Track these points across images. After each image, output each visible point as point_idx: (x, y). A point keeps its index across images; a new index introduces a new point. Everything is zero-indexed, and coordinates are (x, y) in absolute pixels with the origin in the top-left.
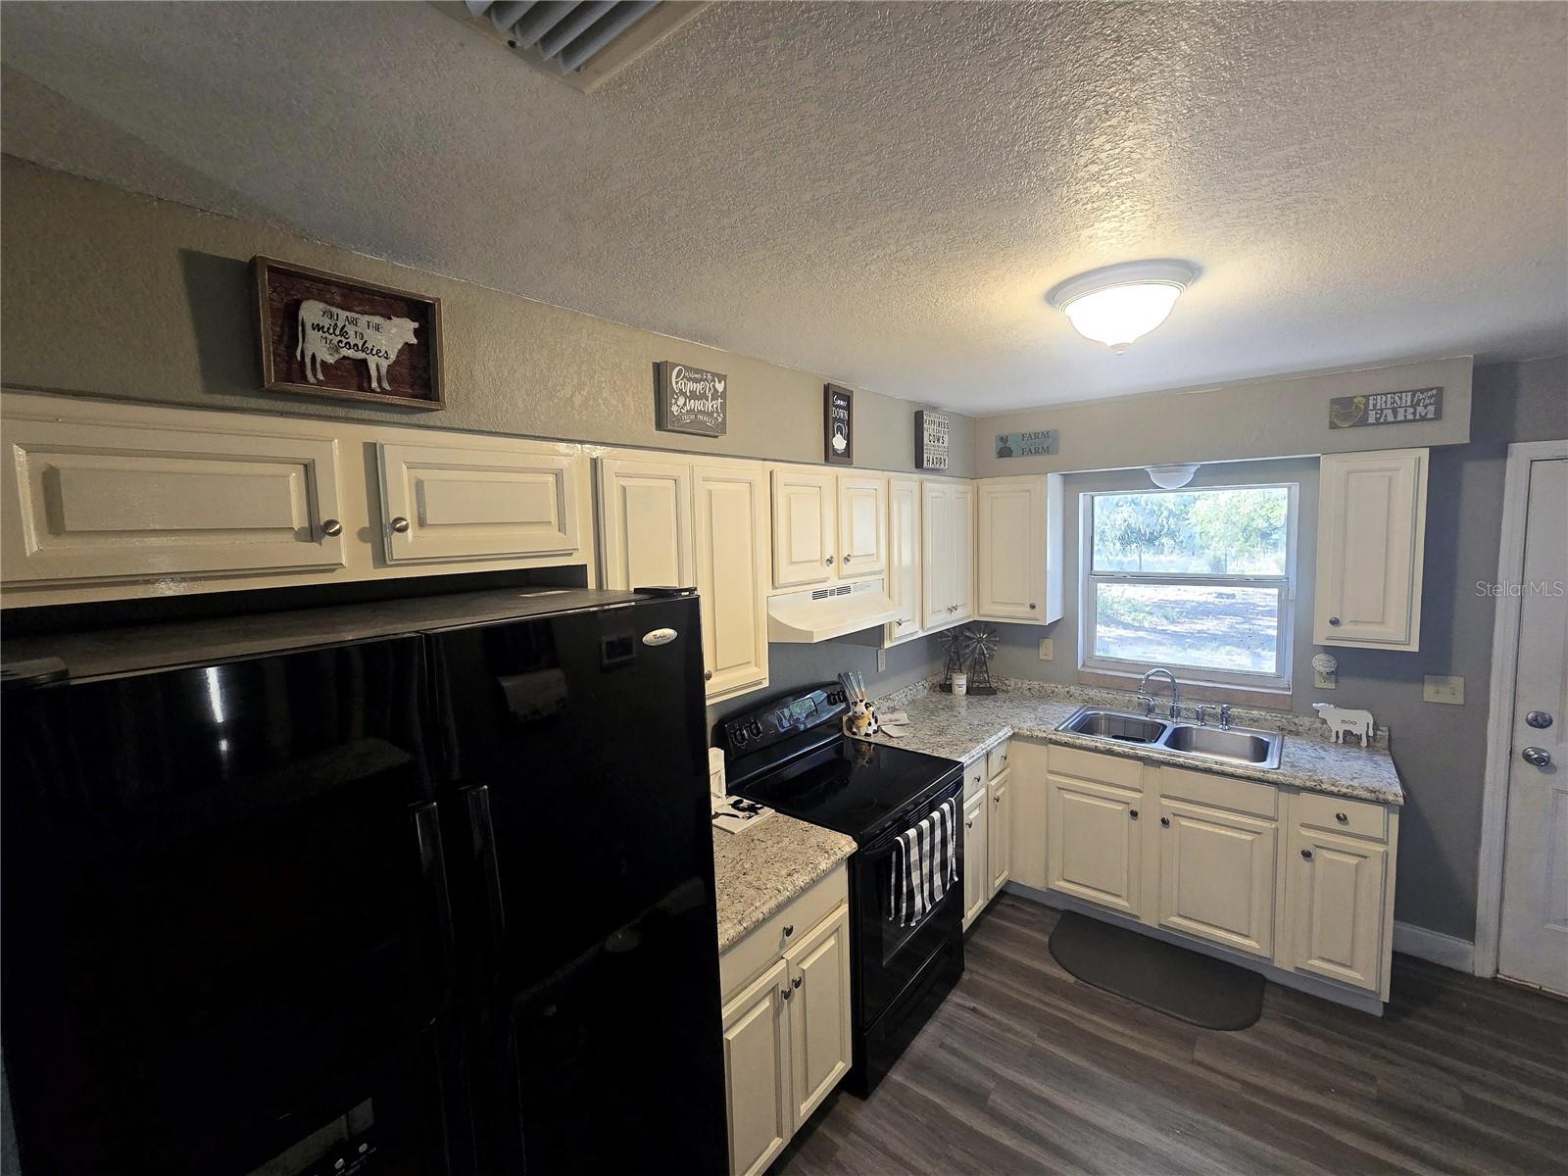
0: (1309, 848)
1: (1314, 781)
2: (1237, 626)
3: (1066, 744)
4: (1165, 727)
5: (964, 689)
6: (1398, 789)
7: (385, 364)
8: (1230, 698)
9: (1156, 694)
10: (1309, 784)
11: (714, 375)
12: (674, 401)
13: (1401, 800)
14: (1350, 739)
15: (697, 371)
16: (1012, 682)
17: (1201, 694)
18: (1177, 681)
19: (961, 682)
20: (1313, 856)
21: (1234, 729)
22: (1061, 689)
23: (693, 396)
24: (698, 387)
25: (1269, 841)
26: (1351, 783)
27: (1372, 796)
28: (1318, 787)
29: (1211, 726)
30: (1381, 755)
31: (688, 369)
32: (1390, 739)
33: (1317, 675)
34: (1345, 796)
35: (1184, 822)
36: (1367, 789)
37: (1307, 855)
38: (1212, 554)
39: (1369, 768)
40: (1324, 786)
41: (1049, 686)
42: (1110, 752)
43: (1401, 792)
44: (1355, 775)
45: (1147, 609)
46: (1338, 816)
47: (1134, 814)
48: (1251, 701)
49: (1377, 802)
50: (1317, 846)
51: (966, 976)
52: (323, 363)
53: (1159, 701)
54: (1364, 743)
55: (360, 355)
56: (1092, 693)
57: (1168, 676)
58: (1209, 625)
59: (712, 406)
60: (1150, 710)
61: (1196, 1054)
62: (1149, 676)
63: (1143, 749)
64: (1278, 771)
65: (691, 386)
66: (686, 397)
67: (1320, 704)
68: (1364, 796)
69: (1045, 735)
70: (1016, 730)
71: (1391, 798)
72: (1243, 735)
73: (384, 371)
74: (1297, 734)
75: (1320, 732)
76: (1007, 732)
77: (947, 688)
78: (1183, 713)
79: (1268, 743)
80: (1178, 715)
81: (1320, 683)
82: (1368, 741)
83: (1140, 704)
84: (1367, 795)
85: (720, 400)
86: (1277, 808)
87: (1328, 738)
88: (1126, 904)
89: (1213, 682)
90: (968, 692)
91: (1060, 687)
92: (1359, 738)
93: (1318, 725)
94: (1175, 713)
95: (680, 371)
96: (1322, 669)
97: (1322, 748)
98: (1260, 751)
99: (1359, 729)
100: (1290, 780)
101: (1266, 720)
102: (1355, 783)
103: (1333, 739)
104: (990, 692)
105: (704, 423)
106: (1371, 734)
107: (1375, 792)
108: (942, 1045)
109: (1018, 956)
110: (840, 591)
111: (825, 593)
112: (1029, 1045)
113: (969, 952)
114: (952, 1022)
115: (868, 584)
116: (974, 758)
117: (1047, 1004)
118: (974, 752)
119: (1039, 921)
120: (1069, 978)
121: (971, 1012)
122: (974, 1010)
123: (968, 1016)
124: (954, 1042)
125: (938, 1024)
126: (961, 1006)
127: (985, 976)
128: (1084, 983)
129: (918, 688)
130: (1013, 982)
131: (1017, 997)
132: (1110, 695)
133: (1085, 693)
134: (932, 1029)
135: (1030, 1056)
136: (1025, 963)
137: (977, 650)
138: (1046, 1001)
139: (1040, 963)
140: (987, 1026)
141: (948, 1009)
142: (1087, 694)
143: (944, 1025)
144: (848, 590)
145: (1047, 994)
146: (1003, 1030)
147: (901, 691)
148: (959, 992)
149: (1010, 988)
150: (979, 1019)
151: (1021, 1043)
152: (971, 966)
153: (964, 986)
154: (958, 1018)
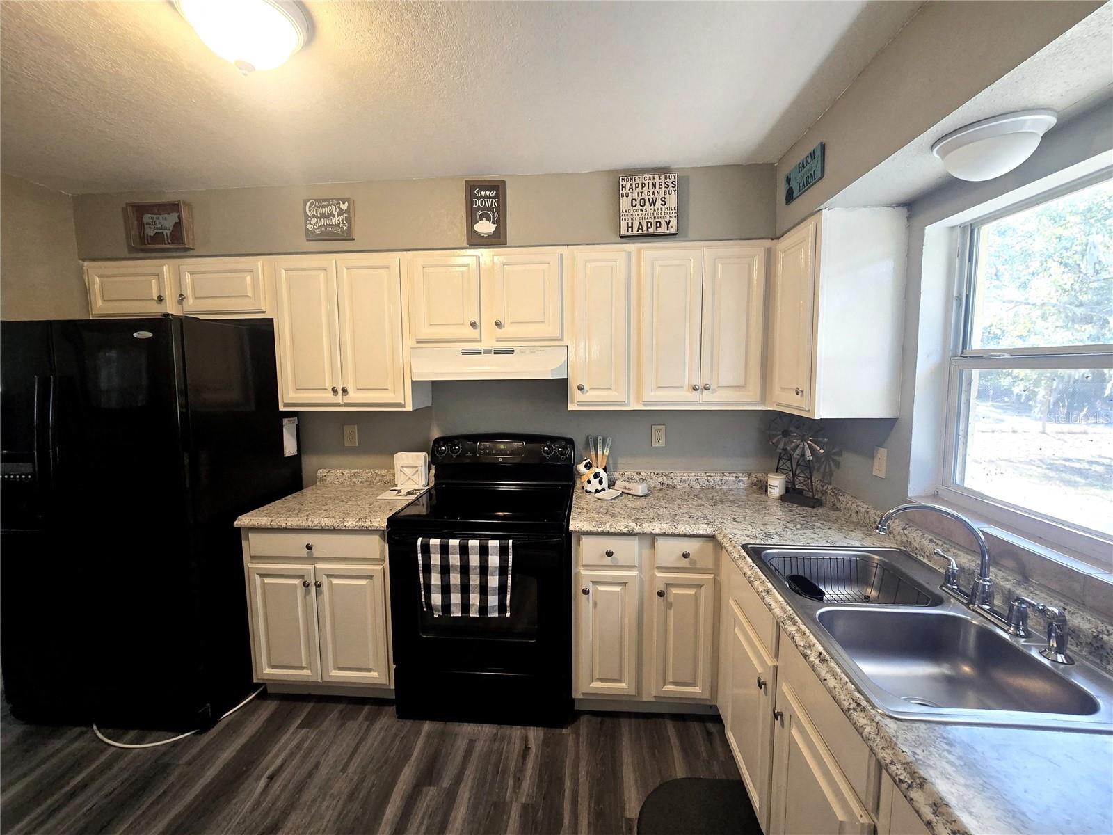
5: (779, 492)
7: (168, 232)
11: (338, 200)
12: (308, 222)
15: (324, 200)
16: (845, 499)
19: (777, 483)
23: (323, 216)
24: (326, 210)
31: (317, 201)
41: (873, 514)
47: (760, 684)
52: (150, 236)
55: (161, 231)
56: (914, 534)
59: (339, 220)
60: (949, 578)
65: (321, 211)
66: (317, 217)
69: (727, 545)
70: (716, 533)
73: (169, 235)
76: (705, 529)
77: (766, 488)
80: (985, 602)
85: (344, 215)
94: (978, 595)
95: (312, 204)
105: (333, 232)
108: (472, 742)
109: (630, 760)
110: (498, 351)
111: (477, 352)
112: (508, 799)
113: (602, 723)
114: (502, 740)
115: (542, 348)
116: (602, 529)
117: (575, 802)
118: (608, 525)
119: (708, 763)
120: (633, 809)
121: (523, 747)
122: (527, 749)
123: (517, 747)
124: (479, 747)
125: (495, 731)
126: (526, 739)
127: (578, 743)
128: (636, 828)
129: (725, 478)
130: (586, 765)
131: (567, 774)
132: (932, 545)
133: (906, 533)
134: (487, 730)
135: (495, 804)
136: (624, 767)
137: (798, 451)
138: (579, 799)
139: (636, 781)
140: (514, 763)
141: (516, 732)
142: (906, 535)
143: (496, 735)
144: (510, 351)
145: (591, 796)
146: (515, 776)
147: (693, 474)
148: (542, 733)
149: (576, 766)
150: (518, 756)
151: (506, 793)
152: (583, 730)
153: (553, 734)
154: (509, 741)
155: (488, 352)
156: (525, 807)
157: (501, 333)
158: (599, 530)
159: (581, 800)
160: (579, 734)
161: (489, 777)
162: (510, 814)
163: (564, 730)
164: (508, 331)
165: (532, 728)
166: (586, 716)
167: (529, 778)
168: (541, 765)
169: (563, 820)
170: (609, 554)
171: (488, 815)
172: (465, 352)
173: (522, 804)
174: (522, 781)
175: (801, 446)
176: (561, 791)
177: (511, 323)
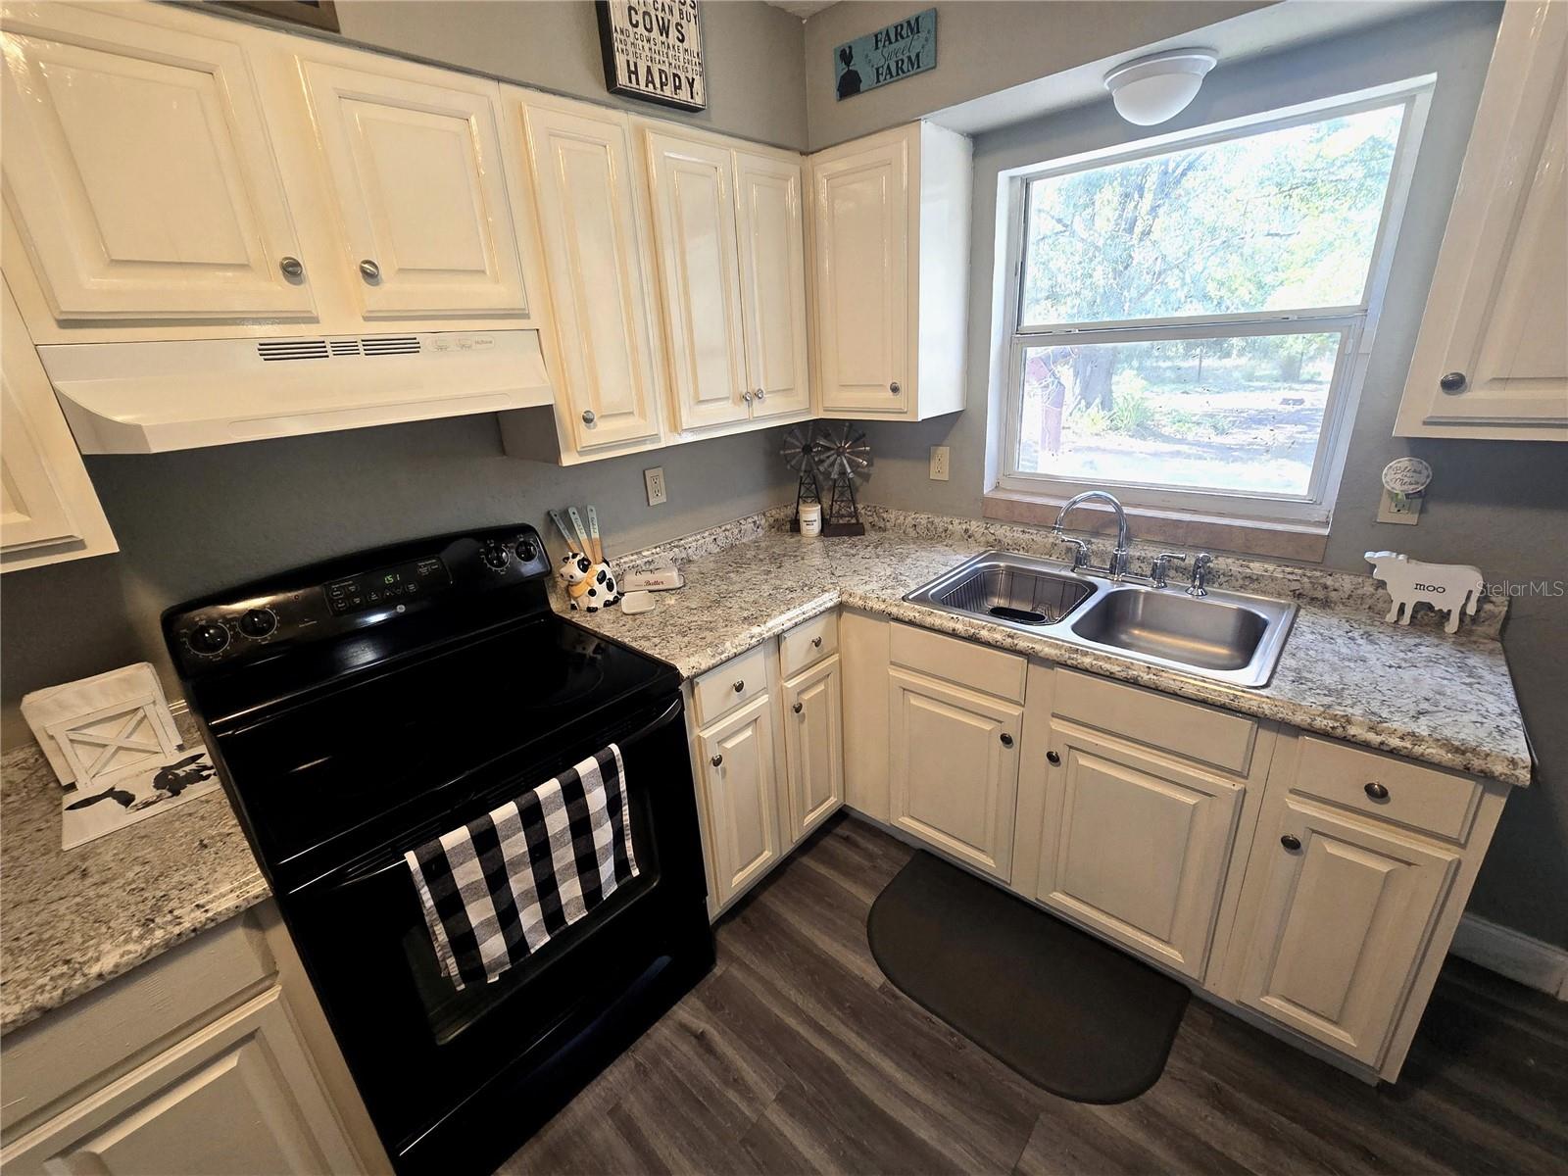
0: (1297, 833)
1: (1335, 718)
2: (1298, 435)
3: (911, 623)
4: (1094, 588)
5: (816, 527)
6: (1517, 746)
8: (1217, 540)
9: (1096, 534)
10: (1320, 723)
13: (1524, 777)
14: (1426, 619)
16: (892, 516)
17: (1171, 533)
18: (1126, 510)
19: (811, 515)
20: (1302, 846)
21: (1215, 594)
22: (957, 527)
25: (1224, 812)
26: (1412, 727)
27: (1458, 761)
28: (1339, 731)
29: (1175, 587)
30: (1482, 652)
32: (1507, 618)
33: (1385, 499)
34: (1393, 753)
35: (1084, 761)
36: (1447, 745)
37: (1291, 844)
38: (1286, 353)
39: (1457, 689)
40: (1352, 731)
41: (940, 522)
42: (973, 639)
43: (1526, 756)
44: (1425, 706)
45: (1194, 419)
46: (1369, 789)
47: (1006, 740)
48: (1249, 545)
49: (1466, 772)
50: (1314, 831)
51: (718, 970)
53: (1099, 544)
54: (1452, 626)
56: (1002, 532)
57: (1108, 501)
58: (1264, 434)
60: (1080, 560)
61: (1028, 1154)
62: (1075, 503)
63: (1029, 635)
64: (1262, 692)
67: (1378, 555)
68: (1436, 759)
69: (883, 607)
70: (845, 597)
71: (1499, 769)
72: (1226, 604)
74: (1326, 604)
75: (1370, 602)
76: (829, 599)
77: (795, 526)
78: (1135, 567)
79: (1265, 624)
80: (1123, 569)
81: (1386, 513)
82: (1461, 621)
83: (1069, 550)
84: (1447, 757)
86: (1249, 759)
87: (1382, 614)
88: (990, 862)
89: (1195, 512)
90: (823, 532)
91: (956, 522)
92: (1445, 616)
93: (1369, 589)
94: (1117, 566)
96: (1398, 488)
97: (1367, 635)
98: (1248, 636)
99: (1449, 602)
100: (1284, 714)
101: (1273, 579)
102: (1422, 728)
103: (1391, 617)
104: (855, 530)
106: (1471, 610)
107: (1463, 753)
108: (615, 1112)
109: (817, 932)
110: (377, 347)
111: (313, 350)
112: (754, 1118)
113: (745, 921)
114: (656, 1062)
115: (485, 337)
116: (726, 655)
117: (820, 1030)
118: (728, 644)
119: (875, 867)
120: (875, 977)
121: (694, 1041)
122: (701, 1038)
123: (686, 1049)
124: (635, 1106)
125: (631, 1063)
126: (684, 1029)
127: (747, 966)
128: (895, 988)
129: (743, 527)
130: (786, 982)
131: (779, 1014)
132: (1027, 536)
133: (992, 532)
134: (616, 1075)
135: (743, 1142)
136: (820, 944)
137: (836, 468)
138: (821, 1023)
139: (844, 945)
140: (707, 1072)
141: (662, 1032)
142: (993, 534)
143: (638, 1065)
144: (408, 346)
145: (828, 1009)
146: (726, 1082)
147: (707, 533)
148: (694, 999)
149: (777, 994)
150: (700, 1056)
151: (743, 1113)
152: (738, 949)
153: (709, 988)
154: (668, 1054)
155: (345, 348)
156: (781, 1099)
157: (375, 297)
158: (723, 657)
159: (823, 1021)
160: (738, 958)
161: (699, 1123)
162: (777, 1129)
163: (715, 970)
164: (392, 291)
165: (675, 1008)
166: (720, 930)
167: (745, 1065)
168: (740, 1037)
169: (833, 1062)
170: (739, 688)
171: (758, 1164)
172: (271, 351)
173: (775, 1100)
174: (743, 1079)
175: (838, 461)
176: (794, 1036)
177: (401, 270)
